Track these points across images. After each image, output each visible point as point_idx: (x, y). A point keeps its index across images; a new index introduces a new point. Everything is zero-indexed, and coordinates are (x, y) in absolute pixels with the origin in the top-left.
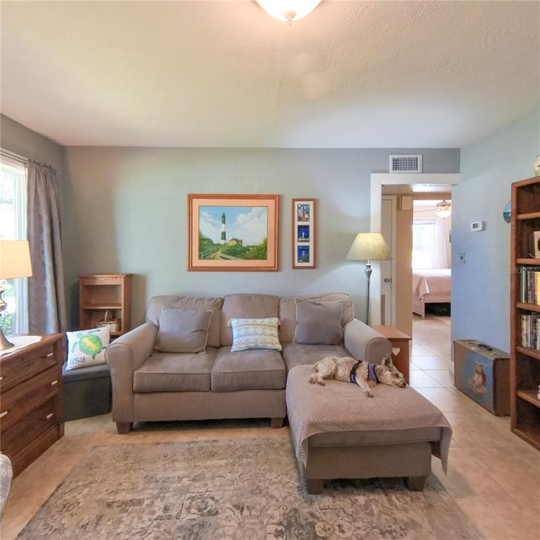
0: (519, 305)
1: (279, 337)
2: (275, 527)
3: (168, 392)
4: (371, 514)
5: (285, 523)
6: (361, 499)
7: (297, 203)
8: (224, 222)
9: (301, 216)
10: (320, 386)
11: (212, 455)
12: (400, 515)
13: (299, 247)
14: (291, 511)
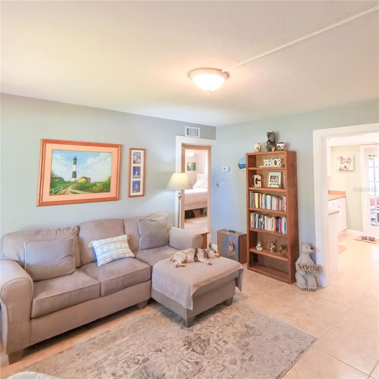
0: (250, 209)
1: (130, 247)
2: (183, 348)
3: (69, 306)
4: (219, 322)
5: (187, 343)
6: (212, 318)
7: (133, 151)
8: (75, 163)
9: (135, 160)
10: (183, 268)
11: (114, 339)
12: (230, 317)
13: (133, 181)
14: (185, 338)
